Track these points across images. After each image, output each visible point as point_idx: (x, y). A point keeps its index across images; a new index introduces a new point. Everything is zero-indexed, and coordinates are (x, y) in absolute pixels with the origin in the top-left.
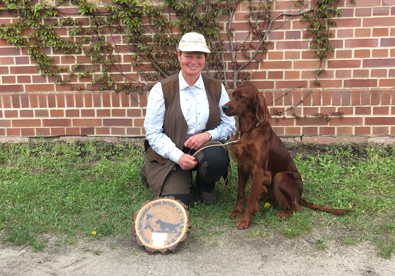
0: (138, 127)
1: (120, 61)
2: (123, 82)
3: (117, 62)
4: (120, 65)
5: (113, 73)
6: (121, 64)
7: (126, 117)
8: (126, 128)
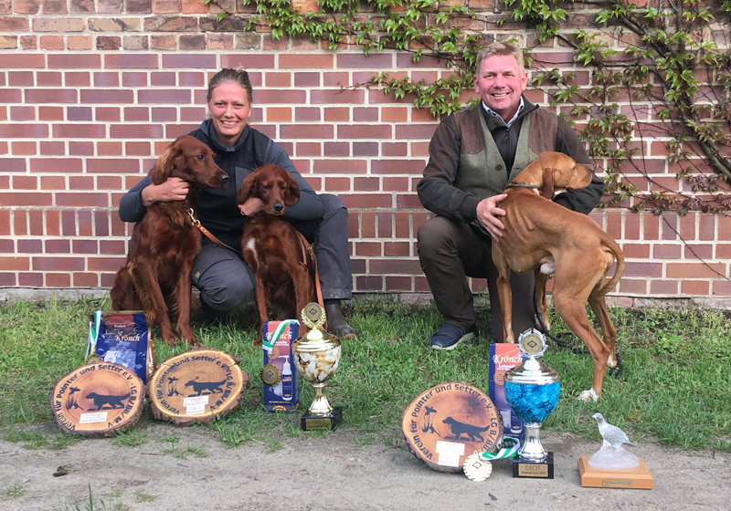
0: (674, 279)
1: (644, 154)
2: (647, 193)
3: (637, 154)
4: (643, 160)
5: (628, 175)
6: (645, 158)
7: (651, 260)
8: (649, 280)
